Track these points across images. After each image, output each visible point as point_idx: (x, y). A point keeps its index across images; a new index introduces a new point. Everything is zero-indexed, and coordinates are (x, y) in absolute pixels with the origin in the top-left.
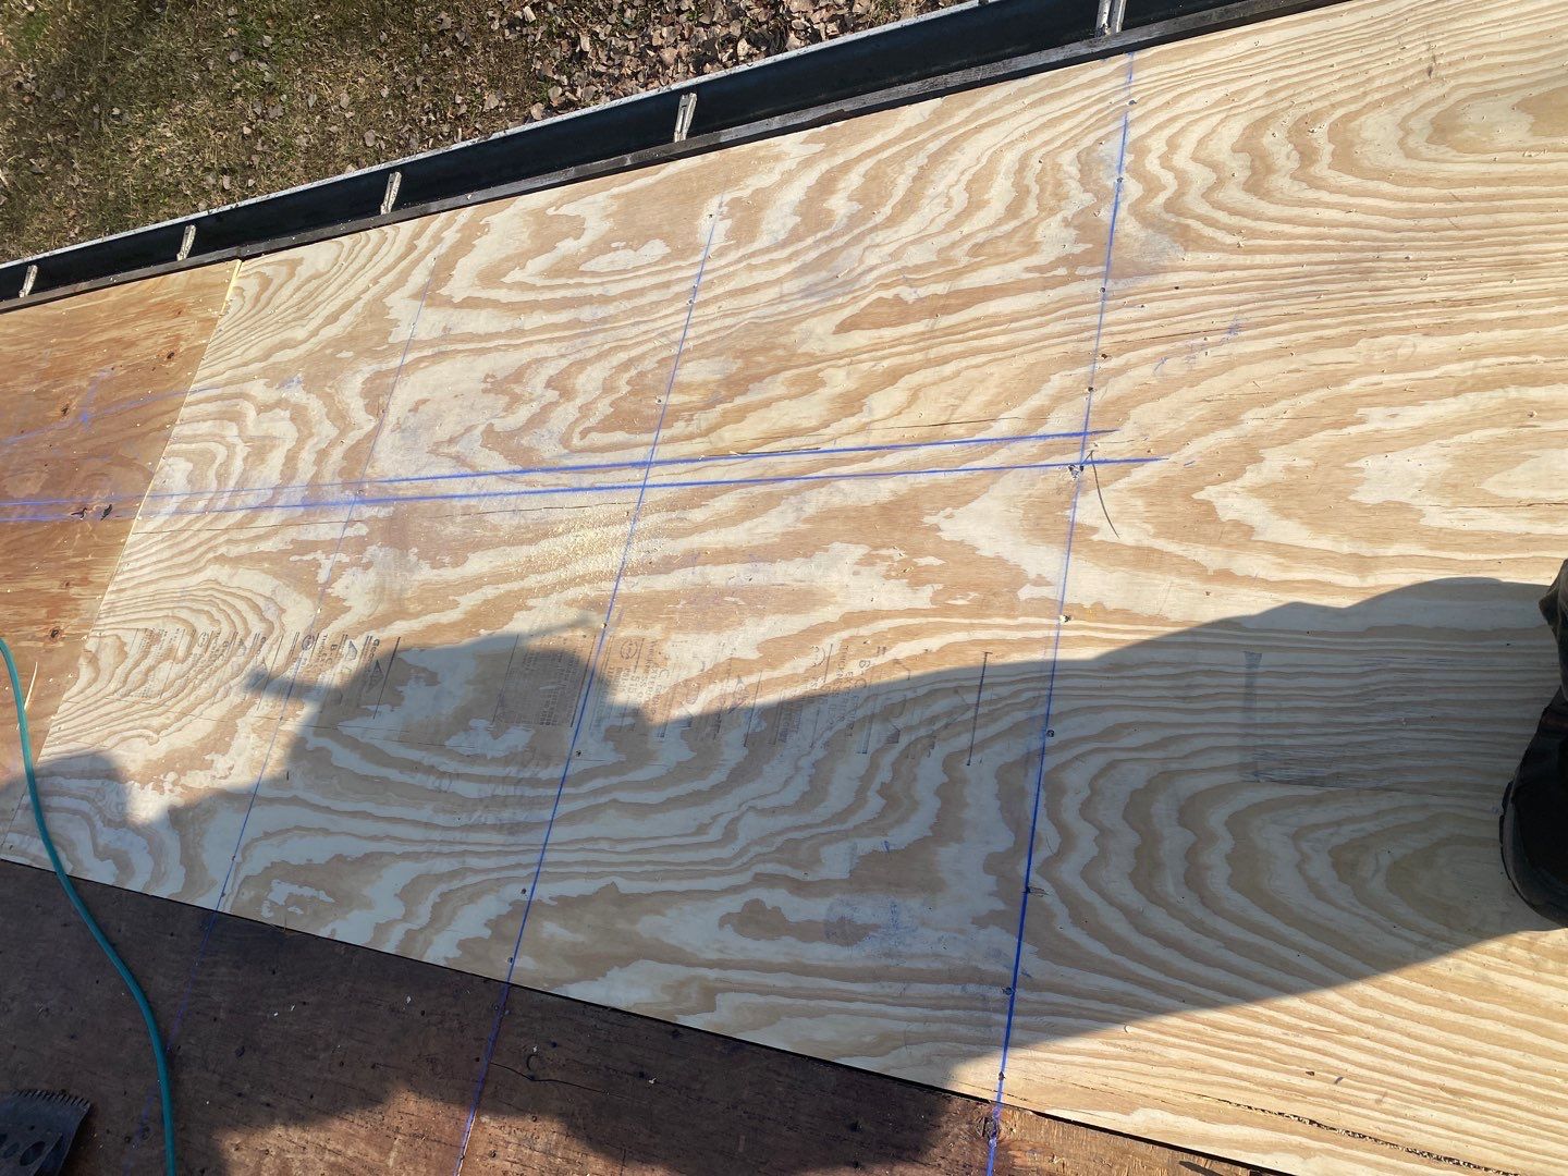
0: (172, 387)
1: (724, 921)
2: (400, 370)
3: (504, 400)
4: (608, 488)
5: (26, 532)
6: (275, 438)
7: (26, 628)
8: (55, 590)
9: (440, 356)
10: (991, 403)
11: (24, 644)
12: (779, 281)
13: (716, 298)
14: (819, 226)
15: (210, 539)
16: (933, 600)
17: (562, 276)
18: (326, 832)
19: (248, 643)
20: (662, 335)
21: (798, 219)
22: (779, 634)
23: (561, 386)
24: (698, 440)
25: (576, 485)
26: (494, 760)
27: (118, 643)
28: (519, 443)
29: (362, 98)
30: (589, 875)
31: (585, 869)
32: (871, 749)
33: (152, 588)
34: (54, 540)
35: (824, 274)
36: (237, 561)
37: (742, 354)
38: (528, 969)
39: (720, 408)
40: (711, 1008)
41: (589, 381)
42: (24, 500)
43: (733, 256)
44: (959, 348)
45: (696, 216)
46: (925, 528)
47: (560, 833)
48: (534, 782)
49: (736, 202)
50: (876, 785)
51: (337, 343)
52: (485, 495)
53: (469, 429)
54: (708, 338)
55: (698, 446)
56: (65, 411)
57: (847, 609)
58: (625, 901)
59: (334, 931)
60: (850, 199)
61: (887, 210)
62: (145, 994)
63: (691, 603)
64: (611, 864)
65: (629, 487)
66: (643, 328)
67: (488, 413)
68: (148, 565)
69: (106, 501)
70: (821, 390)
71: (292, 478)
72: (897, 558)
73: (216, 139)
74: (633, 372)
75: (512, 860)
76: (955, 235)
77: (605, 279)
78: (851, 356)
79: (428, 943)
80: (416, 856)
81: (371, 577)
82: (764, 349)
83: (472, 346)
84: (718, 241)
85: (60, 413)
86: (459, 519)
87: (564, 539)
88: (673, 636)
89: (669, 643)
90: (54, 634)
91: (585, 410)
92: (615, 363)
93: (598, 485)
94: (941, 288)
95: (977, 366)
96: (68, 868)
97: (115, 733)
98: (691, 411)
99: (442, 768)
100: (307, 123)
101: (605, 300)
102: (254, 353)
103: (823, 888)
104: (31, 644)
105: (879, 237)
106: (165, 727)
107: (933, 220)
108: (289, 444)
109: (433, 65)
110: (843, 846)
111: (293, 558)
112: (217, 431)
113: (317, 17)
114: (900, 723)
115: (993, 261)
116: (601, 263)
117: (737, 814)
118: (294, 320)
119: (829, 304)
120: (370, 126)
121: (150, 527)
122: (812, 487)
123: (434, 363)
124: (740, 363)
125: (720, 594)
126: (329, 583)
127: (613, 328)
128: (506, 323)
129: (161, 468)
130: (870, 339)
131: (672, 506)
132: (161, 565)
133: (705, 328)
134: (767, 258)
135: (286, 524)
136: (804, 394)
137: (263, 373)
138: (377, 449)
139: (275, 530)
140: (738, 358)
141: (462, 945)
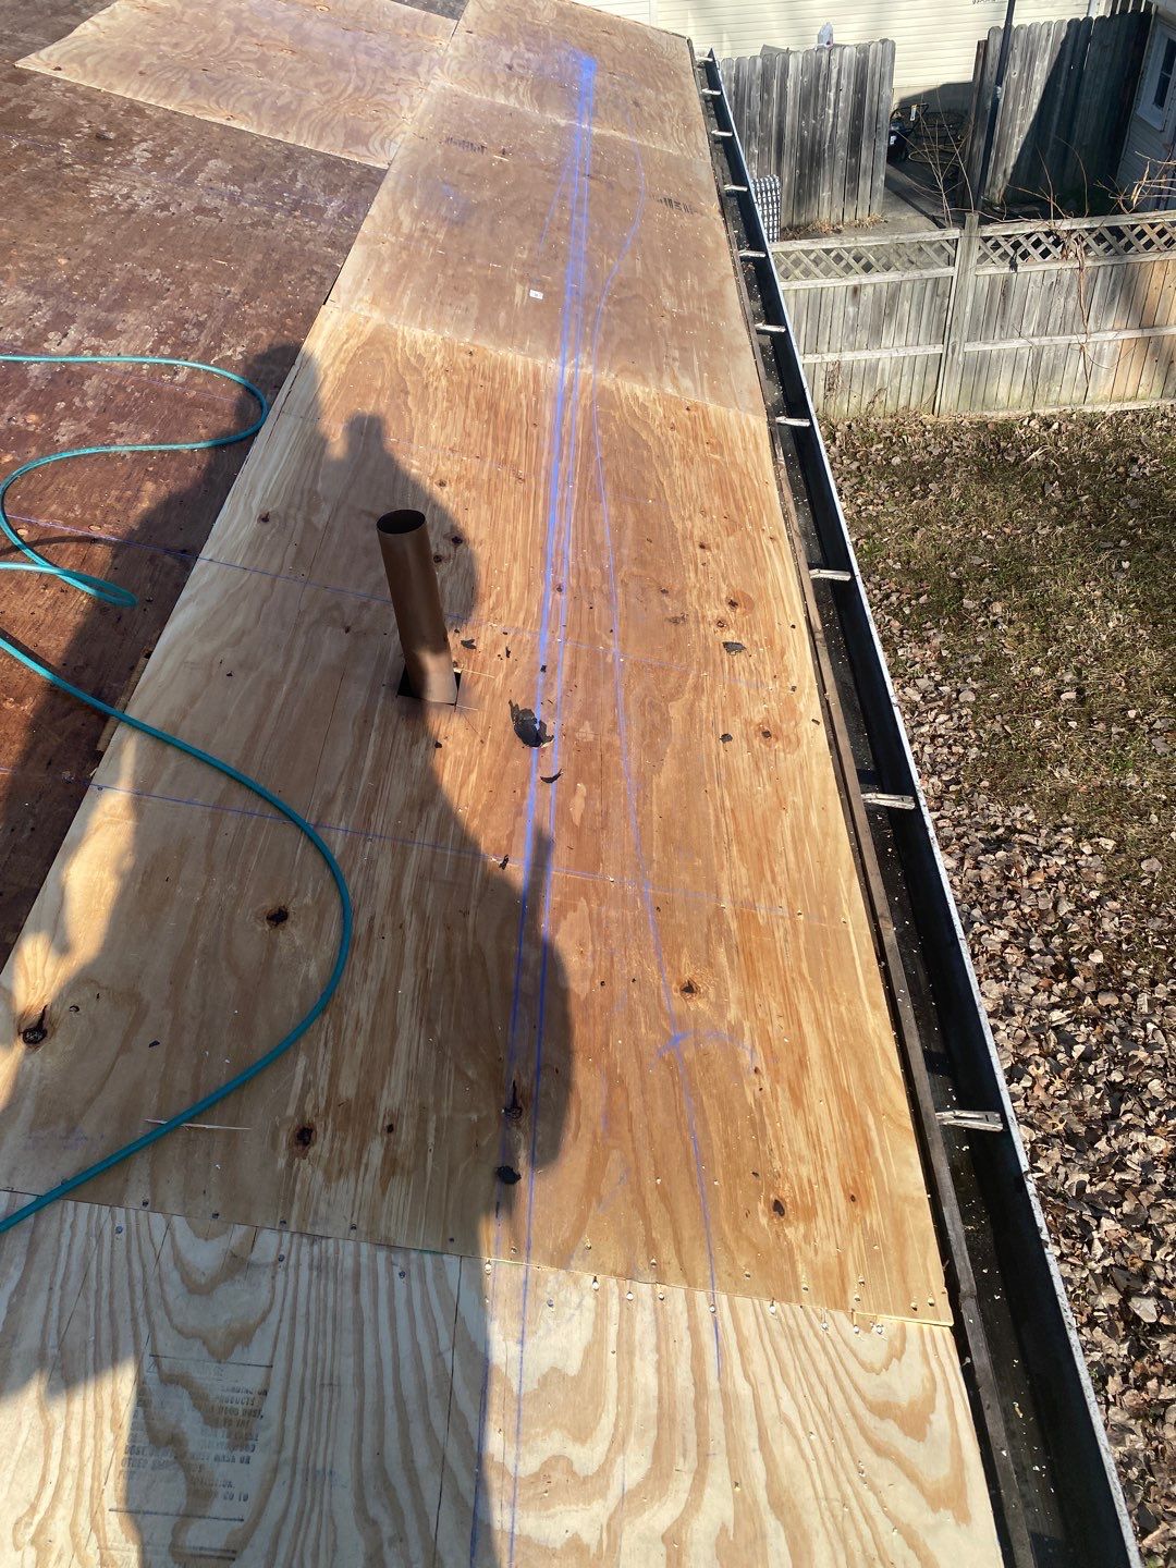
0: (723, 1239)
56: (689, 988)
85: (687, 975)
102: (785, 1454)
129: (576, 1283)
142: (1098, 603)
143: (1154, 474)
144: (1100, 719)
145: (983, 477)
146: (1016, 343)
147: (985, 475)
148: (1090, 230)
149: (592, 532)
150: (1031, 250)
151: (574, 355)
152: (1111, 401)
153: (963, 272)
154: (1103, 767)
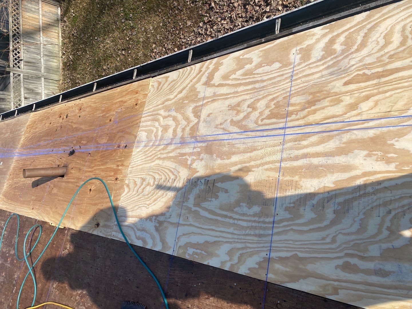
0: (138, 113)
1: (337, 267)
2: (202, 105)
3: (235, 112)
4: (273, 136)
5: (105, 152)
6: (169, 125)
7: (109, 178)
8: (115, 168)
9: (213, 101)
10: (406, 104)
11: (109, 182)
12: (321, 71)
13: (300, 78)
14: (332, 54)
15: (155, 153)
16: (396, 168)
17: (248, 75)
18: (202, 234)
19: (170, 181)
20: (283, 90)
21: (324, 52)
22: (340, 179)
23: (253, 107)
24: (301, 120)
25: (262, 135)
26: (250, 215)
27: (134, 181)
28: (242, 124)
29: (156, 27)
30: (287, 251)
31: (286, 249)
32: (381, 215)
33: (141, 167)
34: (113, 154)
35: (336, 68)
36: (164, 159)
37: (311, 94)
38: (272, 278)
39: (307, 110)
40: (337, 294)
41: (261, 105)
42: (103, 144)
43: (303, 65)
44: (391, 87)
45: (289, 54)
46: (389, 145)
47: (275, 238)
48: (264, 222)
49: (301, 50)
50: (385, 227)
51: (183, 99)
52: (234, 139)
53: (226, 121)
54: (299, 90)
55: (301, 122)
56: (110, 120)
57: (363, 171)
58: (301, 259)
59: (208, 263)
60: (341, 45)
61: (355, 47)
62: (156, 277)
63: (307, 169)
64: (294, 248)
65: (279, 135)
66: (276, 88)
67: (231, 116)
68: (139, 160)
69: (125, 144)
70: (341, 103)
71: (176, 136)
72: (380, 154)
73: (120, 42)
74: (275, 101)
75: (262, 245)
76: (382, 53)
77: (262, 75)
78: (351, 92)
79: (238, 268)
80: (230, 243)
81: (203, 162)
82: (319, 92)
83: (223, 97)
84: (297, 61)
85: (109, 121)
86: (227, 146)
87: (261, 151)
88: (303, 180)
89: (302, 182)
90: (116, 179)
91: (261, 113)
92: (269, 99)
93: (269, 135)
94: (380, 70)
95: (398, 93)
96: (130, 242)
97: (137, 205)
98: (297, 112)
99: (234, 217)
100: (142, 35)
101: (263, 81)
102: (159, 102)
103: (371, 259)
104: (111, 182)
105: (354, 55)
106: (150, 204)
107: (373, 49)
108: (173, 127)
109: (173, 15)
110: (376, 246)
111: (179, 158)
112: (152, 124)
113: (143, 8)
114: (391, 207)
115: (398, 60)
116: (260, 70)
117: (335, 234)
118: (169, 93)
119: (340, 77)
120: (158, 34)
121: (138, 150)
122: (344, 133)
123: (212, 103)
124: (311, 96)
125: (317, 167)
126: (191, 164)
127: (266, 89)
128: (233, 90)
129: (139, 135)
130: (356, 86)
131: (295, 140)
132: (143, 160)
133: (297, 87)
134: (315, 65)
135: (176, 148)
136: (336, 105)
137: (163, 108)
138: (199, 127)
139: (173, 150)
140: (311, 95)
141: (249, 269)
142: (104, 45)
143: (76, 30)
144: (129, 46)
145: (75, 70)
146: (42, 60)
147: (75, 69)
148: (13, 42)
149: (45, 145)
150: (17, 56)
151: (14, 154)
152: (58, 39)
153: (22, 72)
154: (139, 46)
